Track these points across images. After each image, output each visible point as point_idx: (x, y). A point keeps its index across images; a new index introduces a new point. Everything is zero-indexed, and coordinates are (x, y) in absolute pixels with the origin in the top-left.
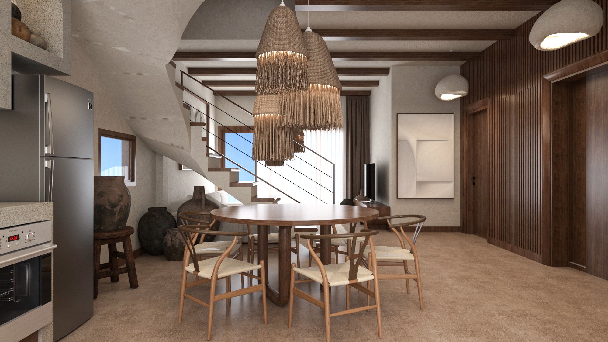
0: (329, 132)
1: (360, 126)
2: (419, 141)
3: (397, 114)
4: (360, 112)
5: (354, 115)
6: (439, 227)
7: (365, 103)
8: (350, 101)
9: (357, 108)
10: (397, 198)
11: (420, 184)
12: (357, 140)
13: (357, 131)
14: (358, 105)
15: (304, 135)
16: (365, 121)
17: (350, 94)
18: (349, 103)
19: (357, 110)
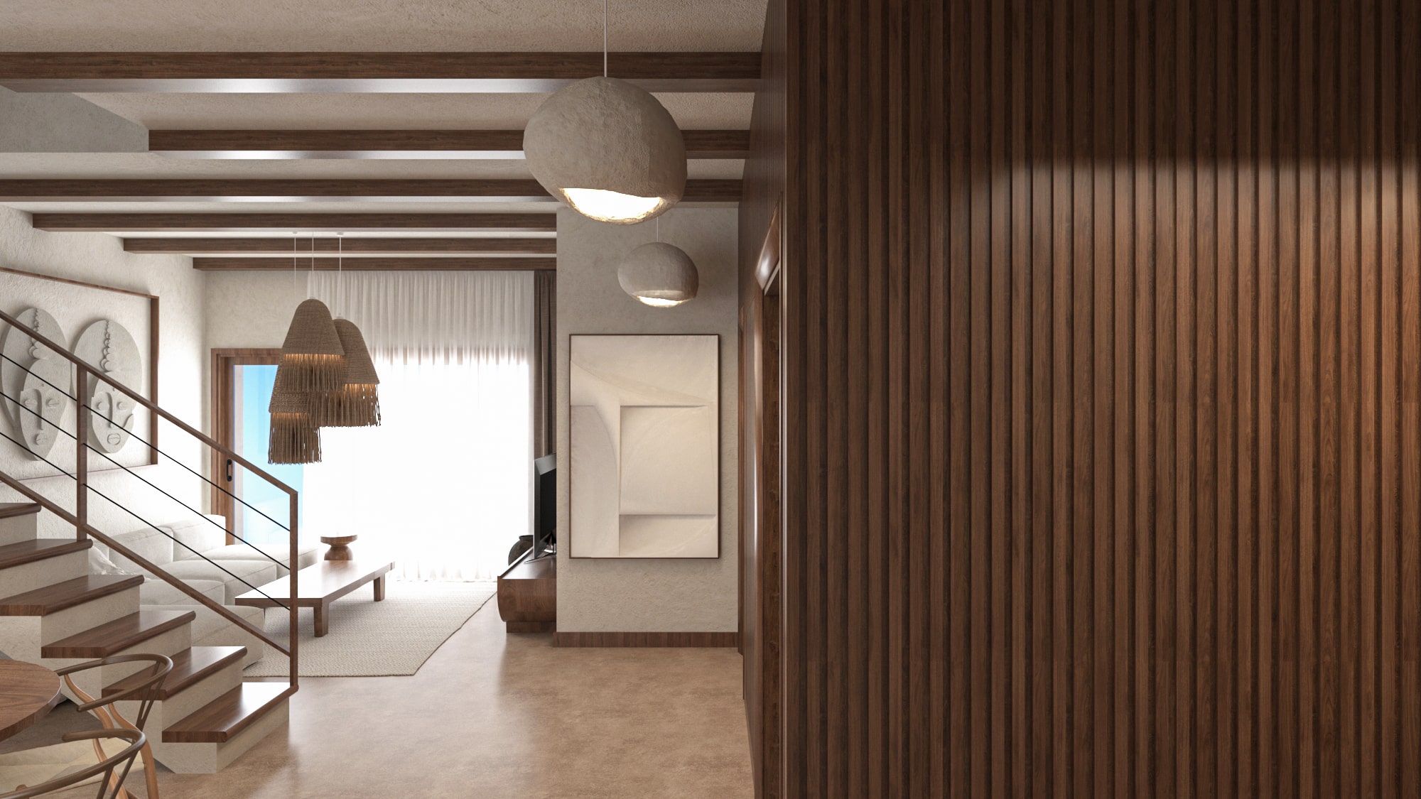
2: (625, 409)
3: (570, 335)
6: (680, 634)
8: (546, 283)
10: (570, 557)
11: (627, 520)
17: (542, 267)
18: (542, 289)
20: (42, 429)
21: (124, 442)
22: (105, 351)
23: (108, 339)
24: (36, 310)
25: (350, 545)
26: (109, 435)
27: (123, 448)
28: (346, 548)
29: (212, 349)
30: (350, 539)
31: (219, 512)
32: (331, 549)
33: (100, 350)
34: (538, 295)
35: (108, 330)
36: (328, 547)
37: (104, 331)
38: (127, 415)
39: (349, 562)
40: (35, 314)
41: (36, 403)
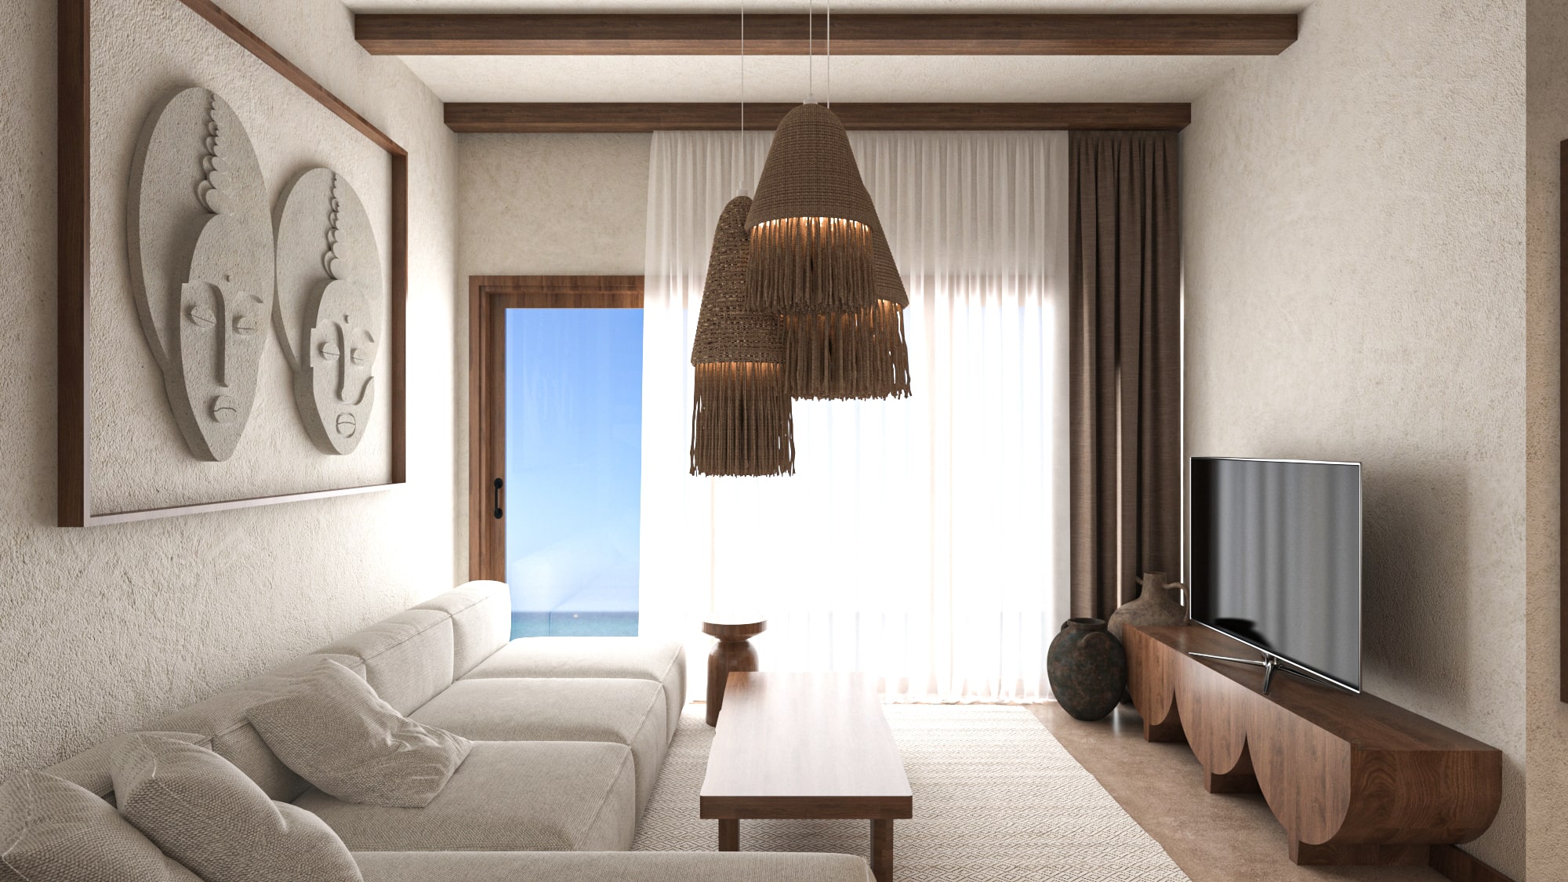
0: (992, 297)
1: (1139, 270)
4: (1138, 206)
5: (1108, 221)
7: (1159, 163)
8: (1091, 153)
9: (1125, 187)
12: (1124, 338)
13: (1123, 297)
14: (1125, 175)
15: (903, 301)
16: (1160, 247)
17: (1089, 121)
18: (1083, 163)
19: (1124, 197)
20: (225, 386)
21: (361, 434)
22: (330, 234)
23: (335, 211)
24: (211, 96)
25: (753, 641)
26: (339, 416)
27: (361, 444)
28: (747, 645)
29: (471, 277)
30: (756, 628)
31: (484, 574)
32: (722, 646)
33: (321, 233)
34: (1076, 176)
35: (337, 192)
36: (712, 644)
37: (328, 193)
38: (365, 378)
39: (752, 674)
40: (210, 104)
41: (214, 319)
